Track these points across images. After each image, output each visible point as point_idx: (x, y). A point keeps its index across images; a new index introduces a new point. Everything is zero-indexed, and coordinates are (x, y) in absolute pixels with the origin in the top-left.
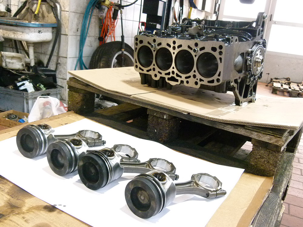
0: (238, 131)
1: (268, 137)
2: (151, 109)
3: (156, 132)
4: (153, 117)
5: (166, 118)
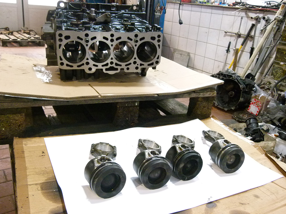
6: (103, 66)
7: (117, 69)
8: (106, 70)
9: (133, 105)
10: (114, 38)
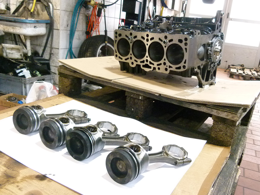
0: (201, 109)
1: (226, 113)
2: (129, 91)
3: (133, 111)
4: (130, 98)
5: (141, 99)
6: (141, 62)
7: (150, 67)
8: (143, 66)
9: (137, 98)
10: (149, 38)
